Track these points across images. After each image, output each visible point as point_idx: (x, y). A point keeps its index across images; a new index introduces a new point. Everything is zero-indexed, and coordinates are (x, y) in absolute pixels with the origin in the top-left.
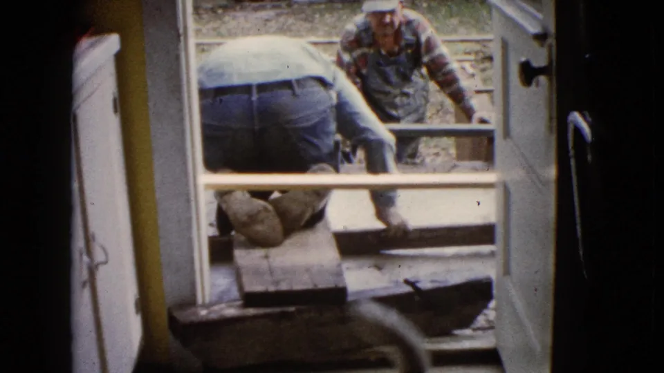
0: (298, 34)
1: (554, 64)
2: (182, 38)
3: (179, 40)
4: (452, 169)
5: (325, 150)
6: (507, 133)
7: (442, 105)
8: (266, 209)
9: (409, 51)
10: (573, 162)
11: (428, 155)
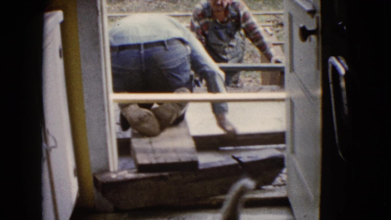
0: (168, 10)
1: (320, 28)
2: (100, 13)
3: (98, 14)
4: (260, 90)
5: (184, 81)
6: (292, 70)
7: (253, 52)
8: (149, 114)
9: (233, 21)
10: (331, 86)
11: (245, 81)
